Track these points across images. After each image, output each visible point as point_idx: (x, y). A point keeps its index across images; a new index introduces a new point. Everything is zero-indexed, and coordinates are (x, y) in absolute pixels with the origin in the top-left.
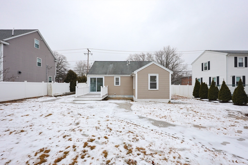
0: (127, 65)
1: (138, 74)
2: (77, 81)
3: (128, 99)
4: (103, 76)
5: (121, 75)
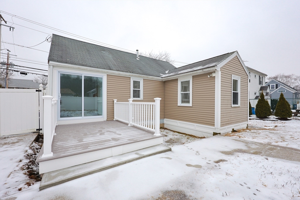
0: (137, 59)
1: (222, 71)
5: (145, 76)
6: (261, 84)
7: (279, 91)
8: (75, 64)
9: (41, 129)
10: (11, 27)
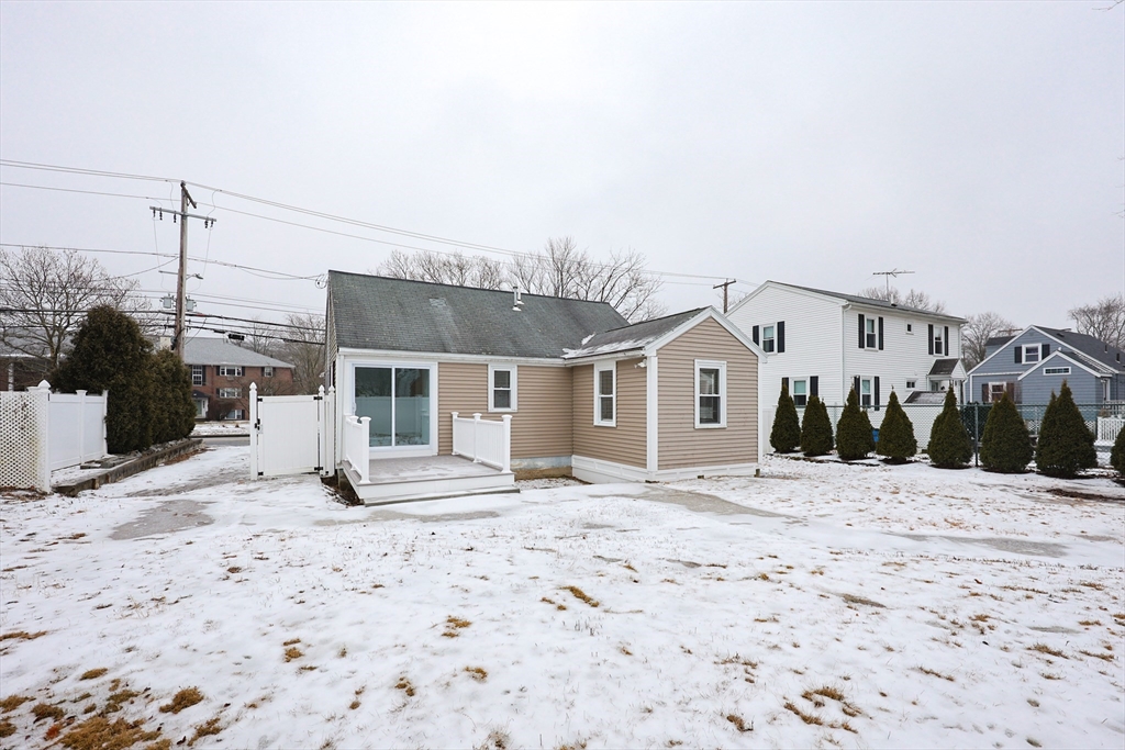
0: (516, 309)
1: (661, 356)
2: (253, 386)
3: (552, 473)
4: (428, 362)
5: (523, 360)
6: (938, 351)
7: (1048, 371)
8: (380, 348)
9: (322, 468)
10: (207, 219)
